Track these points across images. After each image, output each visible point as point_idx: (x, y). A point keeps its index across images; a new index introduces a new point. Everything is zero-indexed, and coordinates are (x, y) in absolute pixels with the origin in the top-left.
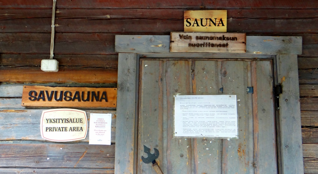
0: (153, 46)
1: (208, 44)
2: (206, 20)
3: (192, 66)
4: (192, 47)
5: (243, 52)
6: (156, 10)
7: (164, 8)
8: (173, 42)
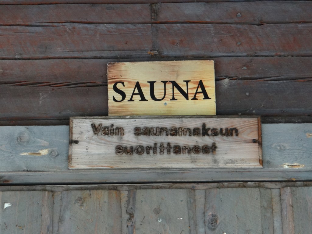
0: (25, 154)
1: (165, 145)
2: (163, 84)
3: (128, 202)
4: (124, 155)
5: (256, 165)
6: (37, 61)
7: (57, 56)
8: (76, 142)
